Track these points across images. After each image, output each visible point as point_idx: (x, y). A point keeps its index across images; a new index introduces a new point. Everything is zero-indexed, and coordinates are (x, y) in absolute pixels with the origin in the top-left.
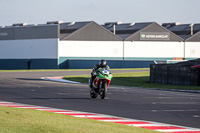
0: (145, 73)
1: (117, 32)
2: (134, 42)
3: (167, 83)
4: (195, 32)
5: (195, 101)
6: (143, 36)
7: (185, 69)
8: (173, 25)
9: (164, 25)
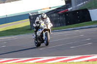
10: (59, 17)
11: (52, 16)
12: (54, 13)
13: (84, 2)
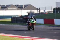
0: (10, 20)
1: (1, 8)
2: (6, 11)
3: (17, 23)
4: (24, 7)
5: (25, 28)
6: (9, 9)
7: (22, 18)
8: (18, 5)
9: (15, 5)
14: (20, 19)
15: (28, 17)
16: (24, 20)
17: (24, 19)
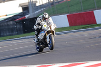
10: (16, 25)
11: (9, 23)
12: (11, 20)
13: (42, 9)
14: (8, 25)
15: (26, 16)
16: (18, 26)
17: (16, 22)
